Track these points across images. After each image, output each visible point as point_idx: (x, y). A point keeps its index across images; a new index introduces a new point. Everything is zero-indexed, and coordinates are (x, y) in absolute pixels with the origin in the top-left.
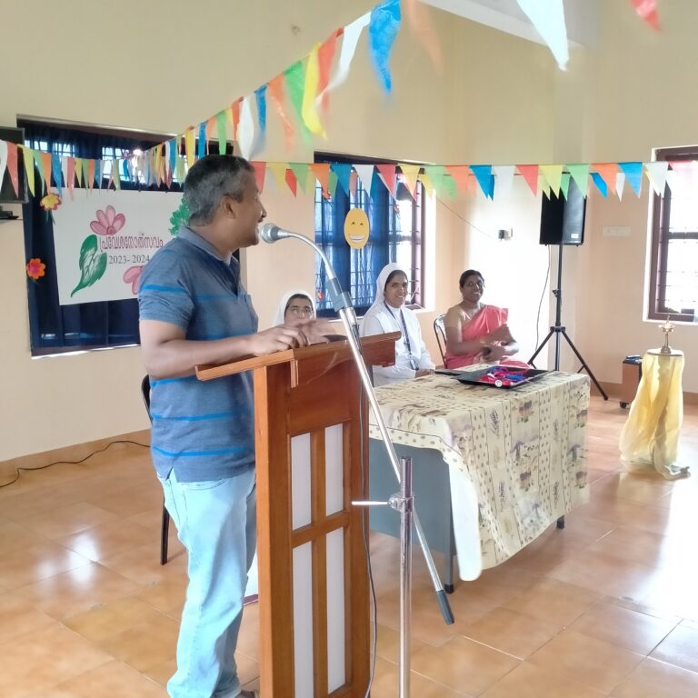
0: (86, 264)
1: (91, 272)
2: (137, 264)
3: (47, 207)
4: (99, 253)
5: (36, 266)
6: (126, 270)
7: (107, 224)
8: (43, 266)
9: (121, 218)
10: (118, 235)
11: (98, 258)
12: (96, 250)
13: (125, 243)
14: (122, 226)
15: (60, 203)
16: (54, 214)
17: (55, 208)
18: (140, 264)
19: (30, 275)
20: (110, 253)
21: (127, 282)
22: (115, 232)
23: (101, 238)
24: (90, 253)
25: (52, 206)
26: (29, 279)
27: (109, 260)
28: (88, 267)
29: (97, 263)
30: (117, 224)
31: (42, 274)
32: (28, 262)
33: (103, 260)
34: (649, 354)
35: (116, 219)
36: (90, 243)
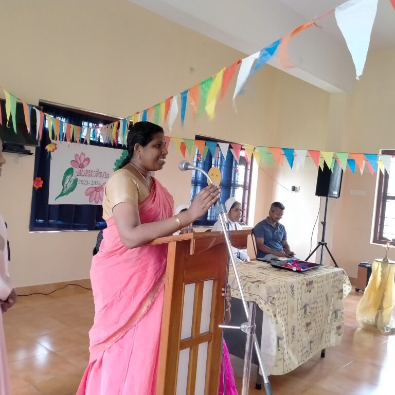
0: (66, 183)
1: (68, 188)
2: (94, 186)
3: (48, 150)
4: (73, 178)
5: (38, 182)
6: (87, 189)
7: (80, 163)
8: (42, 182)
9: (88, 160)
10: (85, 169)
11: (72, 181)
12: (72, 176)
13: (88, 173)
14: (88, 164)
15: (56, 148)
16: (52, 153)
17: (53, 151)
18: (95, 186)
19: (35, 186)
20: (79, 178)
21: (87, 195)
22: (84, 167)
23: (76, 170)
24: (68, 177)
25: (52, 150)
26: (34, 188)
27: (78, 182)
28: (67, 185)
29: (72, 183)
30: (85, 163)
31: (41, 186)
32: (34, 179)
33: (75, 181)
34: (377, 261)
35: (85, 160)
36: (69, 172)
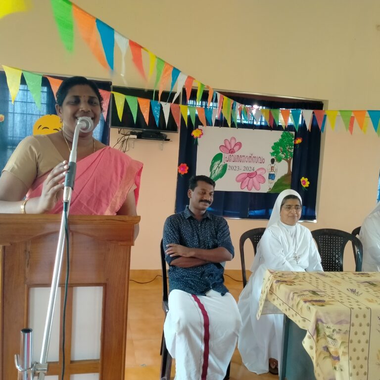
1: (216, 174)
3: (195, 136)
4: (222, 163)
5: (184, 168)
6: (238, 175)
7: (230, 148)
8: (187, 168)
9: (239, 145)
13: (240, 159)
15: (202, 134)
16: (199, 139)
18: (248, 172)
19: (180, 172)
20: (229, 164)
21: (238, 181)
22: (235, 152)
23: (225, 155)
24: (217, 163)
25: (198, 136)
27: (228, 168)
28: (215, 171)
29: (220, 169)
30: (236, 148)
31: (186, 172)
32: (179, 165)
33: (225, 168)
35: (236, 145)
36: (218, 157)
